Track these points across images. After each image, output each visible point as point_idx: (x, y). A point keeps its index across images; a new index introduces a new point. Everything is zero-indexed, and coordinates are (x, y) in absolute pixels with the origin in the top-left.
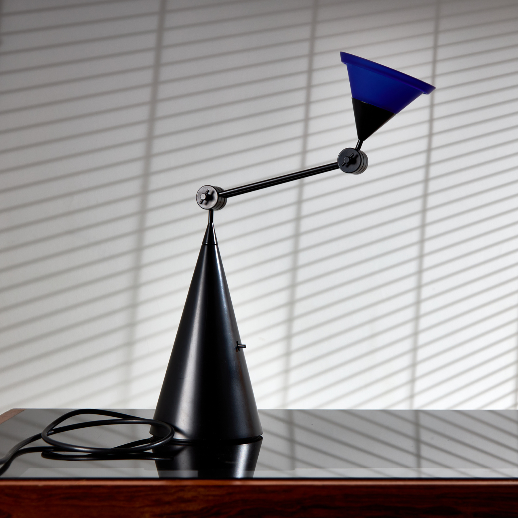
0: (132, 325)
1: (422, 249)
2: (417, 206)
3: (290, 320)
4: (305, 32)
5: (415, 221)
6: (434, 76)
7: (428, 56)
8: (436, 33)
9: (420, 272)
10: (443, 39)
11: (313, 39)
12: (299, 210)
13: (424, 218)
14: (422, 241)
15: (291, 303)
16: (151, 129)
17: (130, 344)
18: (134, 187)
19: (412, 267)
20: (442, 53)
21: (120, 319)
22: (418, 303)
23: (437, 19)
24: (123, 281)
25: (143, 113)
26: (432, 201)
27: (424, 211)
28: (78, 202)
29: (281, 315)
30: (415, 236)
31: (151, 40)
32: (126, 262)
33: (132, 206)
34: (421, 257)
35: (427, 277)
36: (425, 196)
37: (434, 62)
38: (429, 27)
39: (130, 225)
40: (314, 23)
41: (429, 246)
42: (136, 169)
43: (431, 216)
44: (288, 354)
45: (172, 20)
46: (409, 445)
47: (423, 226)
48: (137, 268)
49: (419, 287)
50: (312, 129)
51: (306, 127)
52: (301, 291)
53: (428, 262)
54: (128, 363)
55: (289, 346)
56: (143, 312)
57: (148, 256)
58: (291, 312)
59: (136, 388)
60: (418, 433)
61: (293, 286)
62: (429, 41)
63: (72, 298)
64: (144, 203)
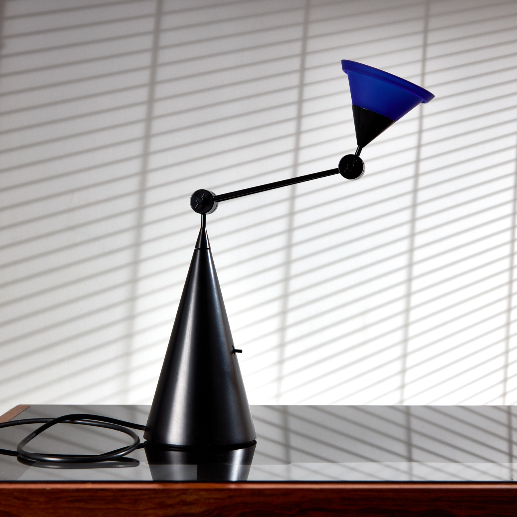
0: (131, 317)
1: (412, 243)
2: (407, 201)
3: (284, 312)
4: (297, 32)
5: (406, 216)
6: (423, 74)
7: (418, 54)
8: (426, 32)
9: (410, 265)
10: (432, 37)
11: (305, 39)
12: (292, 206)
13: (414, 213)
14: (412, 235)
15: (285, 296)
16: (148, 128)
17: (129, 336)
18: (132, 184)
19: (403, 260)
20: (431, 51)
21: (119, 312)
22: (408, 295)
23: (427, 17)
24: (122, 276)
25: (140, 112)
26: (422, 196)
27: (414, 206)
28: (78, 199)
29: (275, 307)
30: (405, 231)
31: (147, 42)
32: (125, 257)
33: (131, 202)
34: (411, 250)
35: (417, 270)
36: (415, 191)
37: (424, 60)
38: (419, 26)
39: (129, 220)
40: (306, 23)
41: (419, 240)
42: (134, 166)
43: (421, 211)
44: (282, 345)
45: (168, 21)
46: (401, 449)
47: (413, 220)
48: (136, 262)
49: (409, 280)
50: (304, 127)
51: (299, 125)
52: (295, 284)
53: (418, 255)
54: (128, 354)
55: (283, 337)
56: (142, 305)
57: (146, 251)
58: (285, 304)
59: (136, 378)
60: (409, 437)
61: (287, 279)
62: (418, 40)
63: (73, 291)
64: (142, 200)
